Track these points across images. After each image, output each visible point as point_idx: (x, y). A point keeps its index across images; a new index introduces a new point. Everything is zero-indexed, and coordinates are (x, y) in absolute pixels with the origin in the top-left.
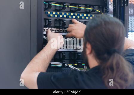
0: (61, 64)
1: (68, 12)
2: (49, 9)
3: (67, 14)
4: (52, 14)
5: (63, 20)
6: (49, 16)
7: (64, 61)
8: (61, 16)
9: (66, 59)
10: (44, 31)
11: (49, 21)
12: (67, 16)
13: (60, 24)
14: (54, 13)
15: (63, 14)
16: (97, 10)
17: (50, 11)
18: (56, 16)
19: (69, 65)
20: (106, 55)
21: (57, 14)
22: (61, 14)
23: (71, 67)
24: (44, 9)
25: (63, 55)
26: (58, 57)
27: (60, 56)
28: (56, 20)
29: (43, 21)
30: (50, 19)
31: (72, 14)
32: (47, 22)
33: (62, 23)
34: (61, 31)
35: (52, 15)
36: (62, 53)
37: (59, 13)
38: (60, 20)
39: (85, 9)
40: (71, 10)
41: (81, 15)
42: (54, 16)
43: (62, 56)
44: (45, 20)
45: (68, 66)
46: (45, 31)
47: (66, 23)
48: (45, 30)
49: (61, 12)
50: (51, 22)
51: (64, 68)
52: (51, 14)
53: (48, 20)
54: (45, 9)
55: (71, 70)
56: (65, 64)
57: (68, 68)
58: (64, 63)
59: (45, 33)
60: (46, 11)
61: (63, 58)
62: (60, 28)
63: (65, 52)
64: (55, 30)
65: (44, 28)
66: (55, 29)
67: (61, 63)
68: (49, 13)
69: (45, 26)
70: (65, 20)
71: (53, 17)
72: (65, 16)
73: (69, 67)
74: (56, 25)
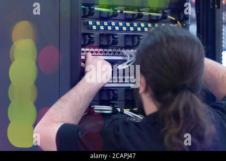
0: (111, 109)
1: (121, 20)
2: (90, 17)
3: (121, 24)
4: (96, 25)
5: (113, 35)
6: (90, 28)
7: (116, 104)
8: (109, 28)
9: (118, 99)
10: (82, 54)
11: (90, 37)
12: (121, 28)
13: (108, 41)
14: (98, 23)
15: (113, 24)
16: (169, 17)
17: (92, 19)
18: (102, 28)
19: (124, 110)
20: (169, 95)
21: (103, 25)
22: (110, 24)
23: (127, 113)
24: (82, 17)
25: (114, 93)
26: (105, 98)
27: (109, 95)
28: (101, 35)
29: (80, 37)
30: (92, 34)
31: (128, 24)
32: (87, 38)
33: (112, 39)
34: (110, 52)
35: (94, 27)
36: (113, 90)
37: (106, 23)
38: (108, 35)
39: (150, 15)
40: (127, 17)
41: (142, 25)
42: (98, 27)
43: (112, 95)
44: (84, 35)
45: (122, 112)
46: (84, 54)
47: (118, 39)
48: (83, 52)
49: (110, 21)
50: (93, 38)
51: (116, 116)
52: (93, 25)
53: (89, 34)
54: (84, 17)
55: (128, 118)
56: (118, 109)
57: (123, 116)
58: (115, 106)
59: (83, 57)
60: (86, 20)
61: (115, 98)
62: (108, 48)
63: (117, 88)
64: (101, 52)
65: (83, 49)
66: (101, 50)
67: (111, 107)
68: (90, 23)
69: (84, 46)
70: (116, 35)
71: (97, 30)
72: (117, 28)
73: (125, 114)
74: (101, 44)
